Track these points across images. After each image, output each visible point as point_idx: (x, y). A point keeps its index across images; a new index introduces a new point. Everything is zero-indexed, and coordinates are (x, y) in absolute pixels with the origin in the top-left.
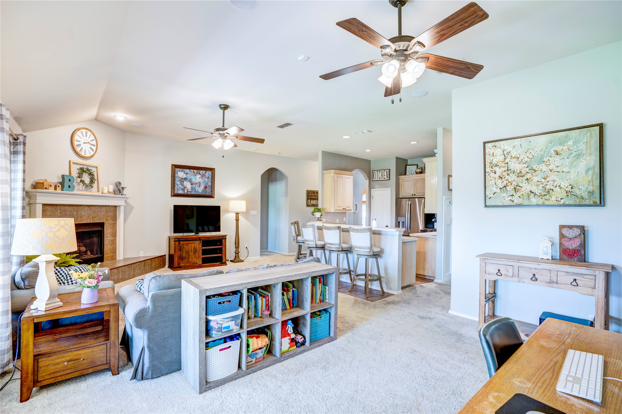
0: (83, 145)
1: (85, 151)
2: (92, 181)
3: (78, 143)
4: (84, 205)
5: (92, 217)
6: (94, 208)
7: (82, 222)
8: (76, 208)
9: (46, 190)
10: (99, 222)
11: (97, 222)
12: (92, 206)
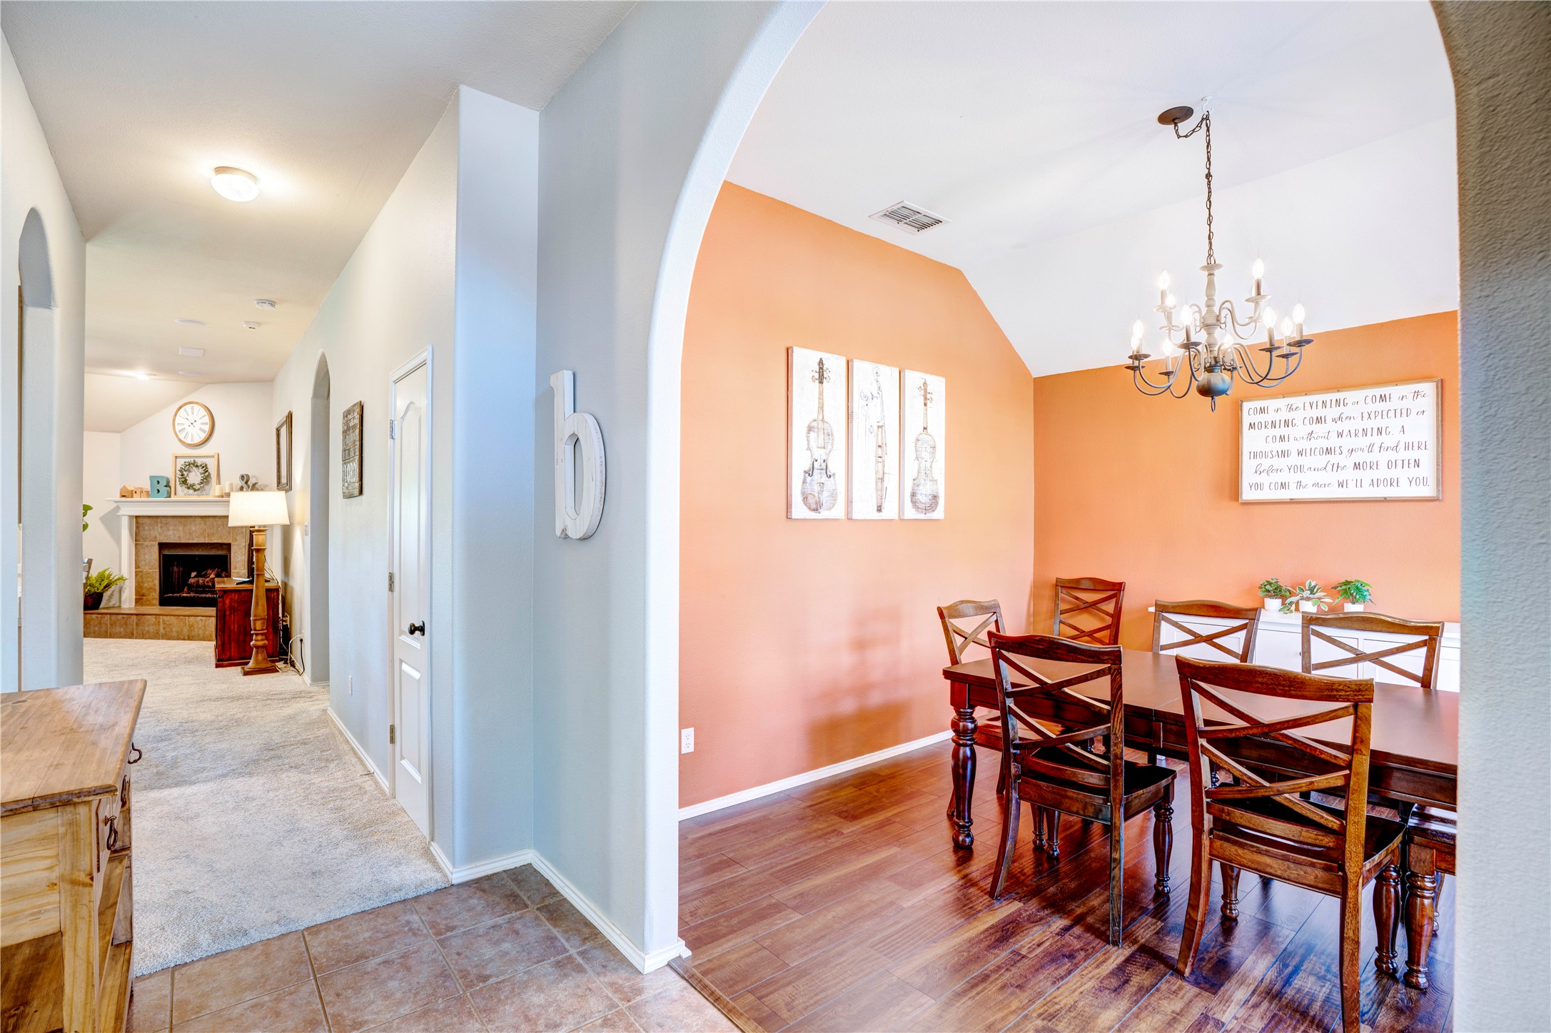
0: (188, 429)
1: (192, 436)
2: (206, 479)
3: (181, 427)
4: (195, 517)
5: (208, 535)
6: (211, 519)
7: (190, 542)
8: (183, 520)
9: (124, 499)
10: (219, 541)
11: (216, 541)
12: (209, 517)
